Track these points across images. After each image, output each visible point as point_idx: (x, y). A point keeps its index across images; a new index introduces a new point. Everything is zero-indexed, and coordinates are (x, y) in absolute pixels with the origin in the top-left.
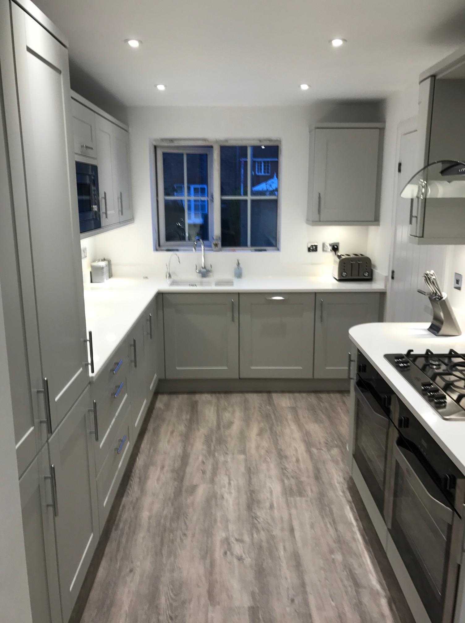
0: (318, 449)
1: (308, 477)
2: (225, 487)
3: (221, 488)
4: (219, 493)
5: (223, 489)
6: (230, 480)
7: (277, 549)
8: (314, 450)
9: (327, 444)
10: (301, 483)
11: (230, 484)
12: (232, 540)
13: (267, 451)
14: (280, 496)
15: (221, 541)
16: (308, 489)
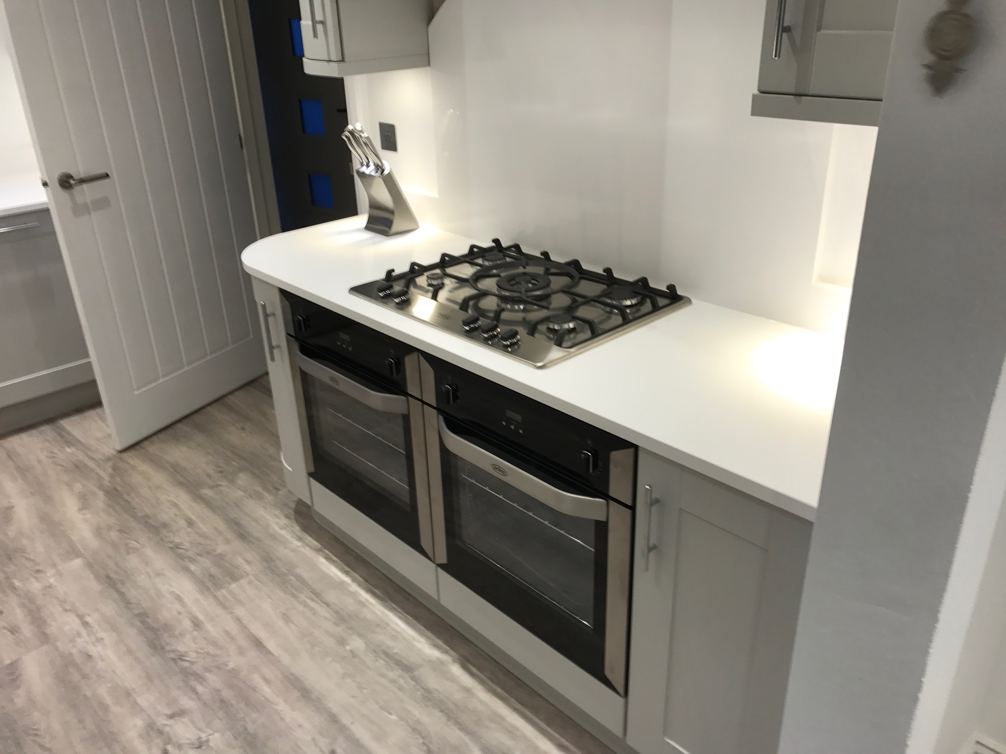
0: (212, 487)
1: (227, 541)
2: (79, 635)
3: (72, 641)
4: (74, 651)
5: (79, 640)
6: (81, 617)
7: (254, 689)
8: (206, 492)
9: (221, 472)
10: (221, 556)
11: (85, 624)
12: (161, 721)
13: (120, 531)
14: (199, 596)
15: (141, 736)
16: (240, 561)
